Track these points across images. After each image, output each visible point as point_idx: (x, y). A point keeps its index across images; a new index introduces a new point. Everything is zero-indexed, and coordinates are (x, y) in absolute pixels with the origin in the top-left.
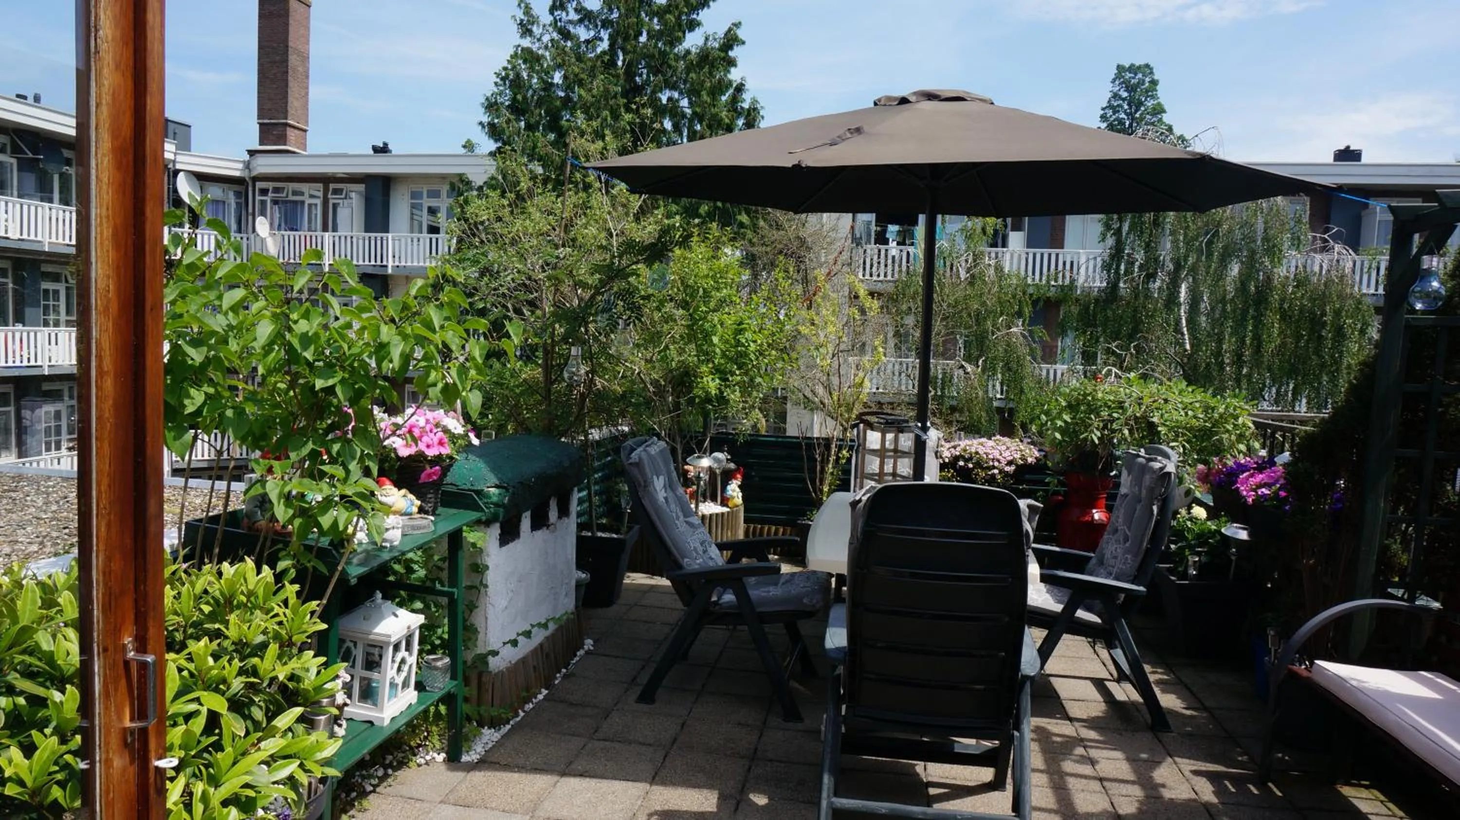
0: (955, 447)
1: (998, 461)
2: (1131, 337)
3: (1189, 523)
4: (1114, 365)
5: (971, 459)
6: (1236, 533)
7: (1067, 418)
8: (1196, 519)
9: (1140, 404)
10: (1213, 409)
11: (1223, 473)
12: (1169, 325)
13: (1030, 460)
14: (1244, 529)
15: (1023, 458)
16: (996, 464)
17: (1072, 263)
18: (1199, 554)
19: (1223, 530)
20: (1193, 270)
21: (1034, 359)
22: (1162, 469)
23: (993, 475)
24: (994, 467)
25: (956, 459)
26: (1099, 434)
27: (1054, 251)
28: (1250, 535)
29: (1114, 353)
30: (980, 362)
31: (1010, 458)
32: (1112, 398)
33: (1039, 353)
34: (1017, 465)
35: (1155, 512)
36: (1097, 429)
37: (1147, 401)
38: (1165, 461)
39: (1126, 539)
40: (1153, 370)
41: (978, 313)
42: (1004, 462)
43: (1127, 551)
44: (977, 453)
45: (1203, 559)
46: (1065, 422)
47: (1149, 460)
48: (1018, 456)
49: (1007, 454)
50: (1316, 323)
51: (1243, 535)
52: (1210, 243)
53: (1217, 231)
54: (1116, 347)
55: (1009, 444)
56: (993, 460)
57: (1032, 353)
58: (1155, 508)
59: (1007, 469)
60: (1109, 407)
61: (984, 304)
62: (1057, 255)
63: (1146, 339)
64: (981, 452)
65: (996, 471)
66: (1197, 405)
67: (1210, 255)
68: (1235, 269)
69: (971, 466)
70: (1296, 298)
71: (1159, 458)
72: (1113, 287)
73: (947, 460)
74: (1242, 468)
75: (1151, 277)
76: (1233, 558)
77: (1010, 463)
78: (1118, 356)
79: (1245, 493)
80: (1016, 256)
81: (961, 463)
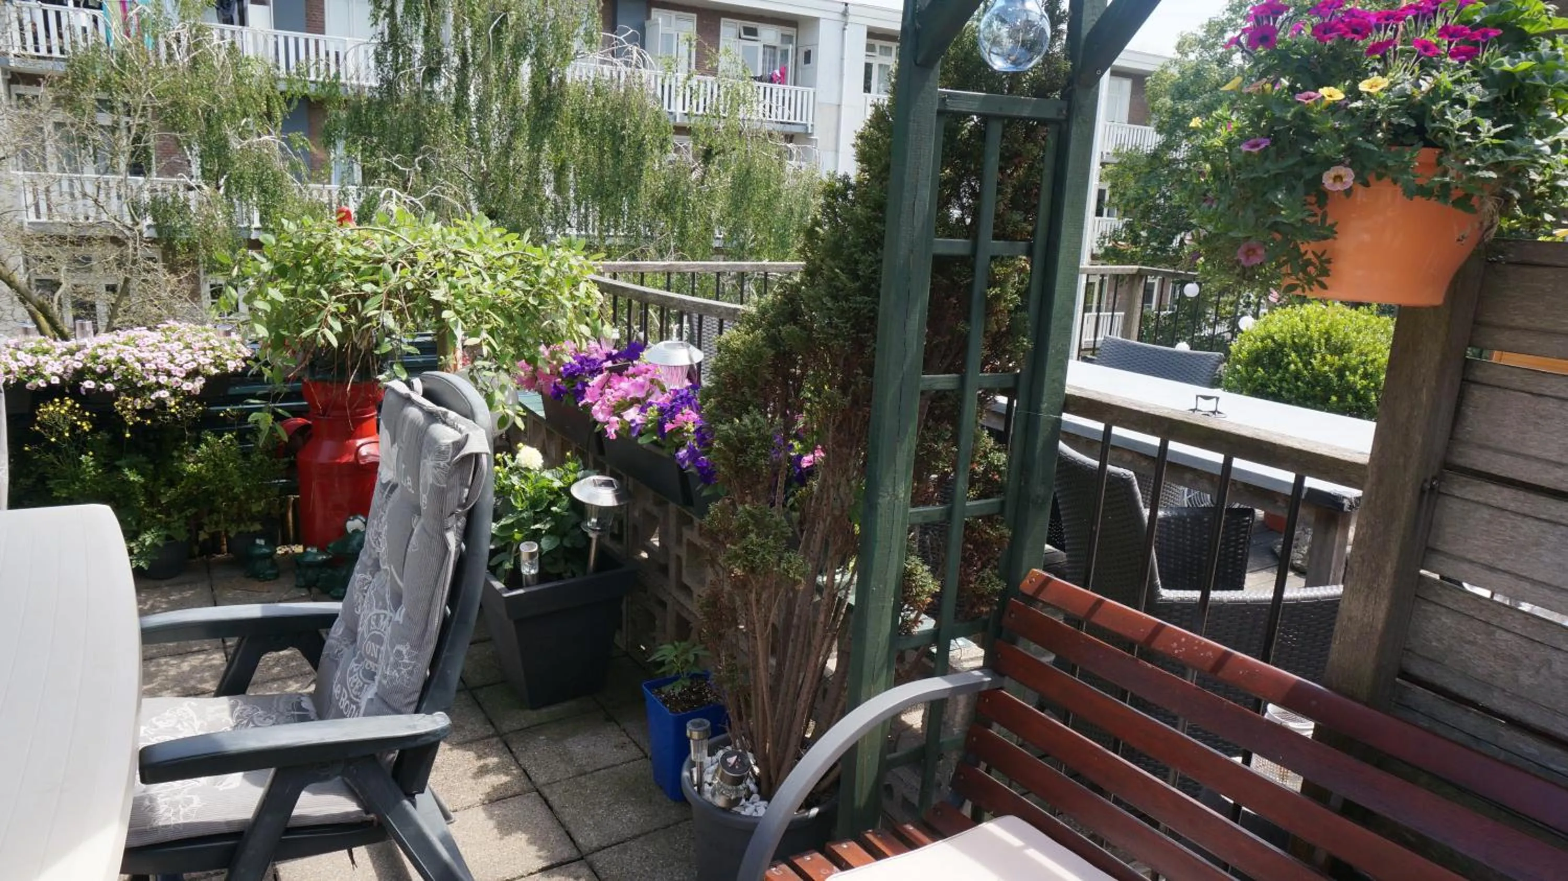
0: (72, 353)
1: (169, 374)
2: (414, 149)
3: (515, 479)
4: (396, 186)
5: (108, 374)
6: (596, 496)
7: (275, 293)
8: (527, 469)
9: (413, 263)
10: (538, 269)
11: (559, 374)
12: (460, 136)
13: (231, 366)
14: (608, 484)
15: (218, 362)
16: (163, 379)
17: (337, 54)
18: (535, 536)
19: (576, 491)
20: (482, 67)
21: (299, 178)
22: (459, 445)
23: (161, 403)
24: (160, 386)
25: (80, 374)
26: (338, 327)
27: (312, 37)
28: (618, 497)
29: (395, 169)
30: (222, 182)
31: (191, 366)
32: (361, 252)
33: (303, 169)
34: (208, 378)
35: (453, 547)
36: (335, 315)
37: (423, 257)
38: (464, 424)
39: (397, 600)
40: (443, 192)
41: (208, 111)
42: (179, 373)
43: (399, 636)
44: (121, 361)
45: (546, 544)
46: (272, 302)
47: (432, 417)
48: (205, 360)
49: (183, 357)
50: (617, 137)
51: (606, 497)
52: (497, 30)
53: (505, 17)
54: (397, 162)
55: (189, 338)
56: (156, 372)
57: (294, 168)
58: (452, 538)
59: (187, 386)
60: (357, 270)
61: (215, 99)
62: (317, 42)
63: (433, 154)
64: (130, 359)
65: (164, 394)
66: (510, 261)
67: (499, 46)
68: (526, 69)
69: (110, 387)
70: (596, 108)
71: (452, 415)
72: (389, 87)
73: (55, 381)
74: (589, 366)
75: (432, 73)
76: (593, 535)
77: (192, 375)
78: (401, 174)
79: (600, 417)
80: (261, 39)
81: (89, 384)
